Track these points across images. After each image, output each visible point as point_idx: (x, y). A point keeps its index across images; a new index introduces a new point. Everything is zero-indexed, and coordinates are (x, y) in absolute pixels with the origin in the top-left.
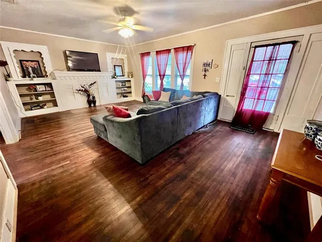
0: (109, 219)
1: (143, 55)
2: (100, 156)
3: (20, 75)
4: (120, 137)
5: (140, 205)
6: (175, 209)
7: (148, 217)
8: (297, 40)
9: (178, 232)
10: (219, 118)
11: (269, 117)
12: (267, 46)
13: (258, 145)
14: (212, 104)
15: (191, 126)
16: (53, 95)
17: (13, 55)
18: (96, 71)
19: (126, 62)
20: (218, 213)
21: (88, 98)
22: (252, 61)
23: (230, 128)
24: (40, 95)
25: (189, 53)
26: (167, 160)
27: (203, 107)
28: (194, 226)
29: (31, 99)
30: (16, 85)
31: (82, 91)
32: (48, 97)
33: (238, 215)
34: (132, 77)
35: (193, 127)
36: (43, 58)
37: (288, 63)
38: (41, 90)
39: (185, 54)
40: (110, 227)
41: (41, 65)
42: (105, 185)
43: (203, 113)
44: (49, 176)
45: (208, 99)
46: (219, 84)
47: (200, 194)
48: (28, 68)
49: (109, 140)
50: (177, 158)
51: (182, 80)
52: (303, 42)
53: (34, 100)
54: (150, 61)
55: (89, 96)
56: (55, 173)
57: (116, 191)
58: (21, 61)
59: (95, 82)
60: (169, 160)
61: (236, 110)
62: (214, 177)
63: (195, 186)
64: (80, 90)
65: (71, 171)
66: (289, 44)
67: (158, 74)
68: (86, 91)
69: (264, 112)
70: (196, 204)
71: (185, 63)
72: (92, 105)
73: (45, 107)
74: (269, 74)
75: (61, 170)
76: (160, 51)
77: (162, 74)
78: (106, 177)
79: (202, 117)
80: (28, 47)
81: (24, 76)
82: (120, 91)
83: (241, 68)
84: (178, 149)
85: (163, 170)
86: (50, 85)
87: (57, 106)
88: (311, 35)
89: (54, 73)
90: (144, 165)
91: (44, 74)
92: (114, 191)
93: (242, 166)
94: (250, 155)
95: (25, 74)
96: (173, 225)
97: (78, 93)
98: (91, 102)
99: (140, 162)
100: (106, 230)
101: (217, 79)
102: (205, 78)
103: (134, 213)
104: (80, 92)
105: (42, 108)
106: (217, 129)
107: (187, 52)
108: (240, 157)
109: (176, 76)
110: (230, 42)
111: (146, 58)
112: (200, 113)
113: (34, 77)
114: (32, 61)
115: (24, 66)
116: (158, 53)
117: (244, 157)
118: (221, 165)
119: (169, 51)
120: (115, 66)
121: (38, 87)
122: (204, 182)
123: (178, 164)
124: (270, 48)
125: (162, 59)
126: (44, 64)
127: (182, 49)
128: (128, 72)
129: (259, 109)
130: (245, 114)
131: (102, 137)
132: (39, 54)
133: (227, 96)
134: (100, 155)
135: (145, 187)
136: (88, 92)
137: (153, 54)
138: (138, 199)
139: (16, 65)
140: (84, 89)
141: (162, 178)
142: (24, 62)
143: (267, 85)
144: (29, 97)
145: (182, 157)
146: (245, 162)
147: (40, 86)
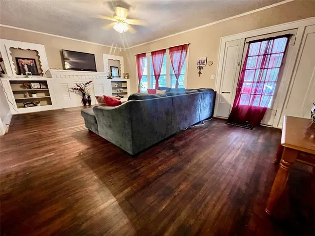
0: (89, 213)
1: (139, 56)
2: (88, 149)
3: (15, 72)
4: (110, 127)
5: (128, 198)
6: (168, 202)
7: (136, 211)
8: (291, 33)
9: (172, 229)
10: (214, 116)
11: (267, 112)
12: (261, 40)
13: (258, 139)
14: (208, 100)
15: (186, 119)
16: (47, 92)
17: (9, 52)
18: (92, 70)
19: (122, 63)
20: (219, 207)
21: (83, 97)
22: (247, 56)
23: (226, 124)
24: (35, 92)
25: (184, 53)
26: (160, 152)
27: (199, 101)
28: (191, 221)
29: (25, 96)
30: (10, 81)
31: (77, 89)
32: (42, 95)
33: (243, 209)
34: (128, 78)
35: (188, 121)
36: (39, 57)
37: (284, 56)
38: (35, 87)
39: (180, 54)
40: (89, 222)
41: (37, 63)
42: (90, 176)
43: (199, 107)
44: (28, 168)
45: (203, 94)
46: (214, 80)
47: (197, 186)
48: (23, 66)
49: (99, 133)
50: (172, 151)
51: (177, 78)
52: (298, 35)
53: (28, 97)
54: (145, 62)
55: (84, 94)
56: (36, 164)
57: (101, 183)
58: (17, 59)
59: (91, 82)
60: (162, 153)
61: (232, 106)
62: (213, 169)
63: (191, 178)
64: (75, 89)
65: (55, 163)
66: (283, 38)
67: (154, 74)
68: (81, 90)
69: (261, 108)
70: (193, 197)
71: (180, 63)
72: (87, 104)
73: (39, 104)
74: (265, 69)
75: (44, 162)
76: (155, 52)
77: (157, 74)
78: (92, 168)
79: (198, 112)
80: (24, 46)
81: (19, 74)
82: (115, 91)
83: (236, 64)
84: (173, 142)
85: (156, 162)
86: (44, 83)
87: (51, 104)
88: (306, 27)
89: (49, 71)
90: (135, 156)
91: (39, 72)
92: (99, 182)
93: (243, 159)
94: (250, 148)
95: (20, 71)
96: (166, 220)
97: (74, 91)
98: (86, 101)
99: (130, 153)
100: (84, 226)
101: (212, 76)
102: (199, 76)
103: (120, 207)
104: (75, 90)
105: (35, 105)
106: (214, 125)
107: (182, 52)
108: (240, 150)
109: (171, 75)
110: (224, 40)
111: (141, 60)
112: (196, 108)
113: (29, 75)
114: (28, 59)
115: (20, 63)
116: (153, 53)
117: (243, 150)
118: (220, 158)
119: (164, 51)
120: (111, 67)
121: (33, 84)
122: (201, 174)
123: (173, 156)
124: (265, 43)
125: (157, 60)
126: (40, 62)
127: (177, 48)
128: (124, 74)
129: (256, 104)
130: (242, 110)
131: (93, 130)
132: (36, 53)
133: (223, 93)
134: (88, 147)
135: (135, 178)
136: (84, 91)
137: (149, 55)
138: (126, 191)
139: (12, 62)
140: (79, 88)
141: (154, 170)
142: (20, 60)
143: (263, 80)
144: (23, 95)
145: (176, 150)
146: (246, 155)
147: (35, 84)
